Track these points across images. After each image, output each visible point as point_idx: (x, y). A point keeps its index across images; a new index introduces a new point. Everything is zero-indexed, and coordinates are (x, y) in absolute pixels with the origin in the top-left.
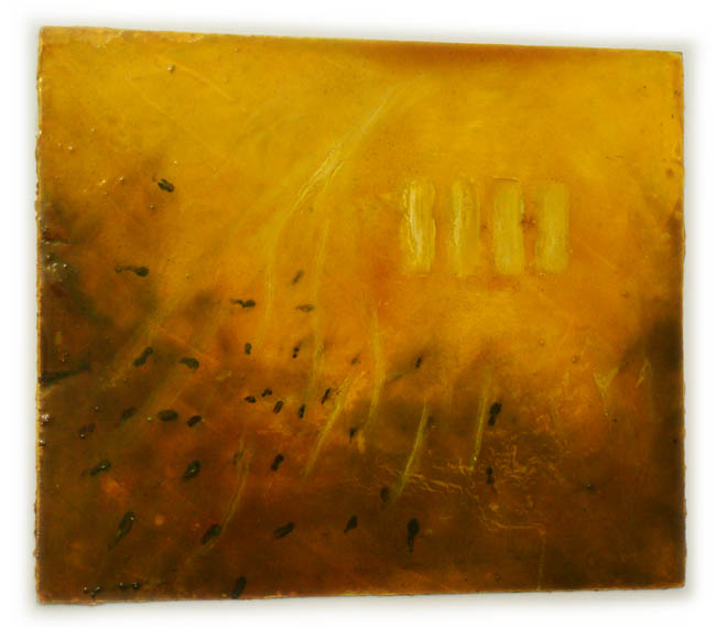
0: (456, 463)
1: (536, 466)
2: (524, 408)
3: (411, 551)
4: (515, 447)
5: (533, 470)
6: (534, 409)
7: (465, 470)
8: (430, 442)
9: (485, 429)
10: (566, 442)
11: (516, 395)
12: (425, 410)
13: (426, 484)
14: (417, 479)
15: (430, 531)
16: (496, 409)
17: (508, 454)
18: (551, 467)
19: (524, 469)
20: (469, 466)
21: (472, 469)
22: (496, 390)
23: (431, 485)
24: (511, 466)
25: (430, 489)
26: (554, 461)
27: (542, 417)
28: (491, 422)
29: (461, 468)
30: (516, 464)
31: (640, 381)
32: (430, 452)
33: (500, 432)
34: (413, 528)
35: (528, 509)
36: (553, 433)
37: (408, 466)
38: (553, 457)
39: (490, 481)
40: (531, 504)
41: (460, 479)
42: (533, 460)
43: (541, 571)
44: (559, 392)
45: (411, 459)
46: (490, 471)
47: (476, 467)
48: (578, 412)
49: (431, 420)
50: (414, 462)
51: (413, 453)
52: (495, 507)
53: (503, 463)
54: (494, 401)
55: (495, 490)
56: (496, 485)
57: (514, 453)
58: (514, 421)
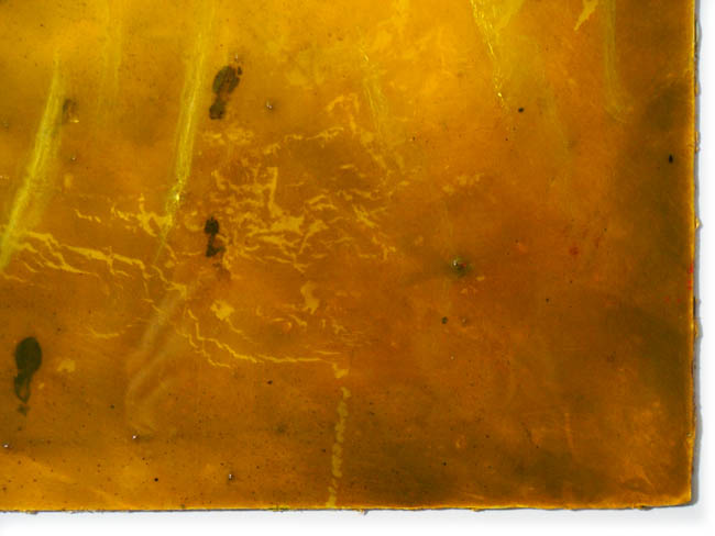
0: (129, 206)
1: (326, 215)
2: (295, 79)
3: (23, 410)
4: (274, 171)
5: (317, 226)
6: (320, 80)
7: (152, 223)
8: (70, 159)
9: (202, 128)
10: (400, 160)
11: (277, 46)
12: (55, 82)
13: (60, 256)
14: (35, 243)
15: (68, 366)
16: (227, 81)
17: (258, 189)
18: (363, 217)
19: (295, 224)
20: (161, 213)
21: (168, 221)
22: (228, 35)
23: (72, 258)
24: (265, 215)
25: (66, 267)
26: (369, 205)
27: (340, 99)
28: (217, 112)
29: (144, 218)
30: (275, 210)
31: (584, 17)
32: (68, 181)
33: (235, 136)
34: (29, 356)
35: (303, 316)
36: (367, 138)
37: (16, 213)
38: (368, 195)
39: (213, 251)
40: (312, 305)
41: (141, 245)
42: (317, 202)
43: (336, 462)
44: (383, 40)
45: (23, 197)
46: (212, 227)
47: (178, 218)
48: (430, 87)
49: (69, 106)
50: (31, 204)
51: (28, 182)
52: (224, 311)
53: (248, 208)
54: (224, 61)
55: (223, 273)
56: (227, 262)
57: (272, 186)
58: (274, 108)
